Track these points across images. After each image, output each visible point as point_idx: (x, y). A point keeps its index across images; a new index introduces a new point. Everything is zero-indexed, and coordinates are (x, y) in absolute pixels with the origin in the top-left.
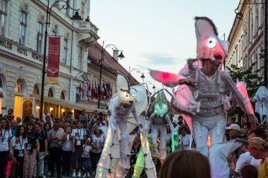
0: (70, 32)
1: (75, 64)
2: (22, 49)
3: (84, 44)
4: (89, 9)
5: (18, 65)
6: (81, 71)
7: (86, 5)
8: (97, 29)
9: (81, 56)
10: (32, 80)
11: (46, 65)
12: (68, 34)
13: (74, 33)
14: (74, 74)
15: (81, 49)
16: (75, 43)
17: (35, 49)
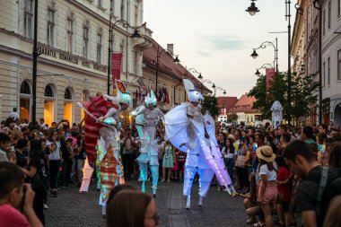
0: (125, 38)
1: (131, 70)
2: (86, 63)
3: (138, 49)
4: (142, 11)
5: (82, 77)
6: (136, 76)
7: (139, 7)
8: (151, 32)
9: (136, 61)
10: (94, 90)
11: (111, 76)
12: (123, 41)
13: (129, 39)
14: (131, 79)
15: (136, 53)
16: (130, 49)
17: (95, 61)
